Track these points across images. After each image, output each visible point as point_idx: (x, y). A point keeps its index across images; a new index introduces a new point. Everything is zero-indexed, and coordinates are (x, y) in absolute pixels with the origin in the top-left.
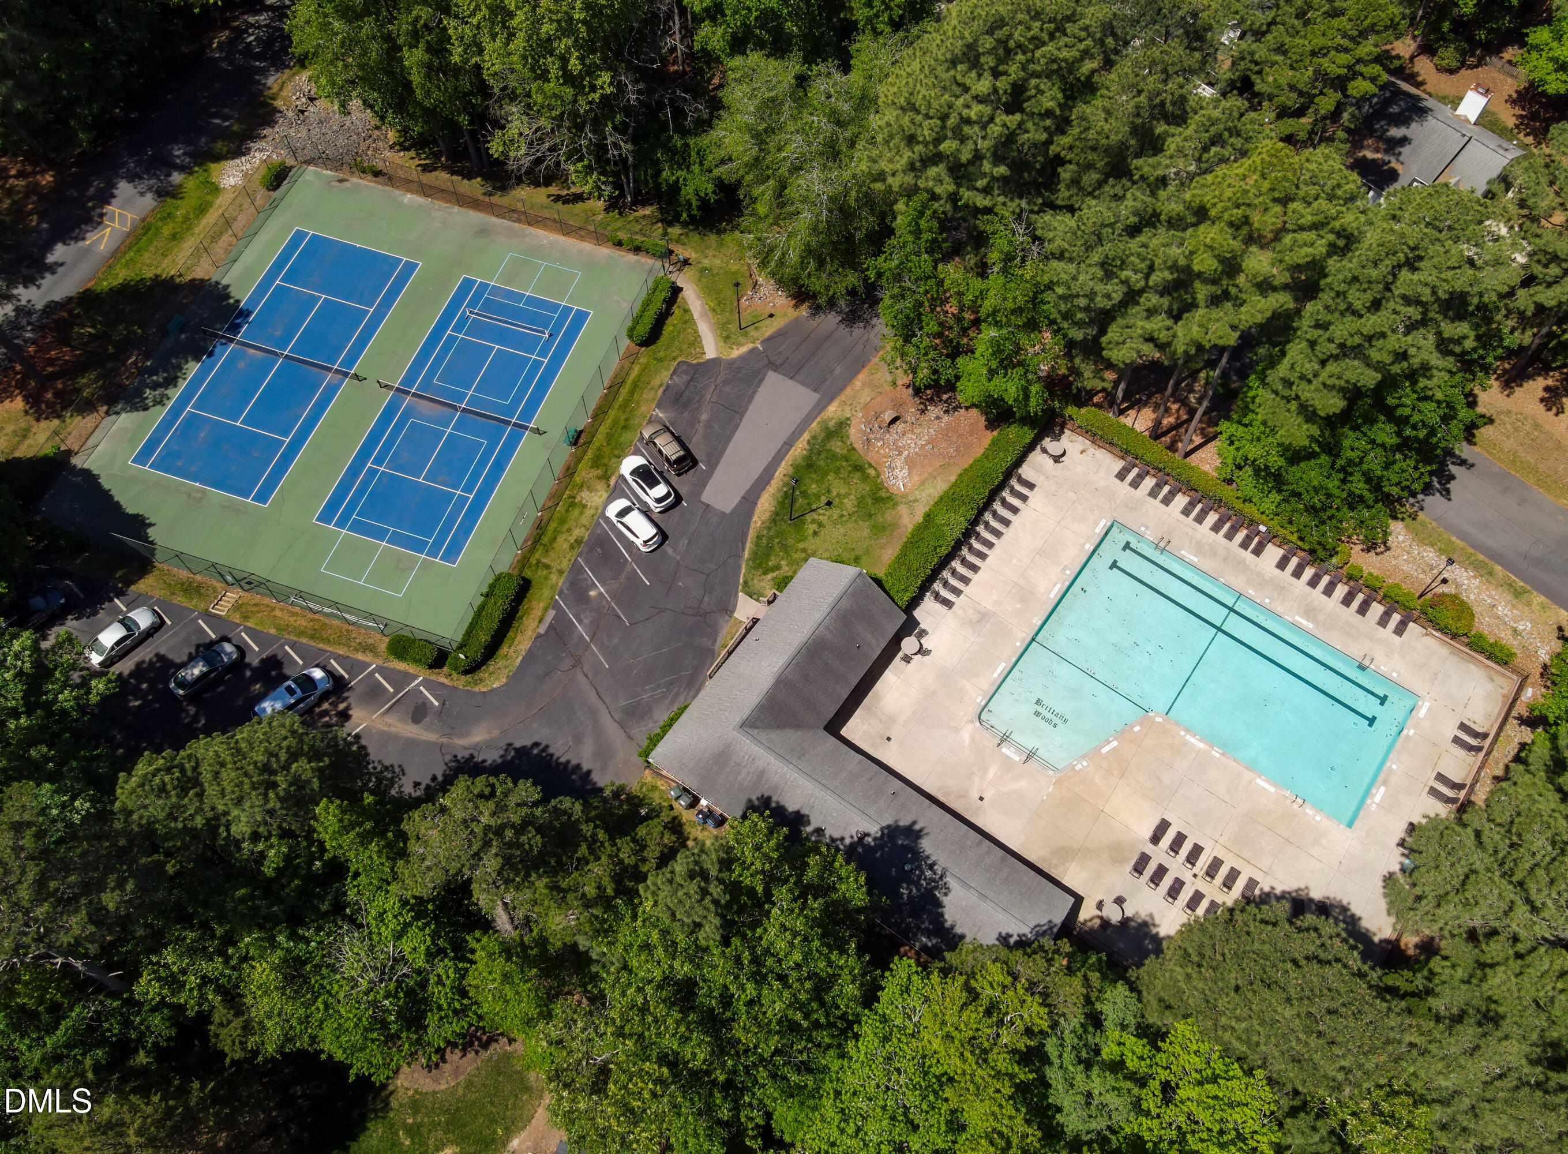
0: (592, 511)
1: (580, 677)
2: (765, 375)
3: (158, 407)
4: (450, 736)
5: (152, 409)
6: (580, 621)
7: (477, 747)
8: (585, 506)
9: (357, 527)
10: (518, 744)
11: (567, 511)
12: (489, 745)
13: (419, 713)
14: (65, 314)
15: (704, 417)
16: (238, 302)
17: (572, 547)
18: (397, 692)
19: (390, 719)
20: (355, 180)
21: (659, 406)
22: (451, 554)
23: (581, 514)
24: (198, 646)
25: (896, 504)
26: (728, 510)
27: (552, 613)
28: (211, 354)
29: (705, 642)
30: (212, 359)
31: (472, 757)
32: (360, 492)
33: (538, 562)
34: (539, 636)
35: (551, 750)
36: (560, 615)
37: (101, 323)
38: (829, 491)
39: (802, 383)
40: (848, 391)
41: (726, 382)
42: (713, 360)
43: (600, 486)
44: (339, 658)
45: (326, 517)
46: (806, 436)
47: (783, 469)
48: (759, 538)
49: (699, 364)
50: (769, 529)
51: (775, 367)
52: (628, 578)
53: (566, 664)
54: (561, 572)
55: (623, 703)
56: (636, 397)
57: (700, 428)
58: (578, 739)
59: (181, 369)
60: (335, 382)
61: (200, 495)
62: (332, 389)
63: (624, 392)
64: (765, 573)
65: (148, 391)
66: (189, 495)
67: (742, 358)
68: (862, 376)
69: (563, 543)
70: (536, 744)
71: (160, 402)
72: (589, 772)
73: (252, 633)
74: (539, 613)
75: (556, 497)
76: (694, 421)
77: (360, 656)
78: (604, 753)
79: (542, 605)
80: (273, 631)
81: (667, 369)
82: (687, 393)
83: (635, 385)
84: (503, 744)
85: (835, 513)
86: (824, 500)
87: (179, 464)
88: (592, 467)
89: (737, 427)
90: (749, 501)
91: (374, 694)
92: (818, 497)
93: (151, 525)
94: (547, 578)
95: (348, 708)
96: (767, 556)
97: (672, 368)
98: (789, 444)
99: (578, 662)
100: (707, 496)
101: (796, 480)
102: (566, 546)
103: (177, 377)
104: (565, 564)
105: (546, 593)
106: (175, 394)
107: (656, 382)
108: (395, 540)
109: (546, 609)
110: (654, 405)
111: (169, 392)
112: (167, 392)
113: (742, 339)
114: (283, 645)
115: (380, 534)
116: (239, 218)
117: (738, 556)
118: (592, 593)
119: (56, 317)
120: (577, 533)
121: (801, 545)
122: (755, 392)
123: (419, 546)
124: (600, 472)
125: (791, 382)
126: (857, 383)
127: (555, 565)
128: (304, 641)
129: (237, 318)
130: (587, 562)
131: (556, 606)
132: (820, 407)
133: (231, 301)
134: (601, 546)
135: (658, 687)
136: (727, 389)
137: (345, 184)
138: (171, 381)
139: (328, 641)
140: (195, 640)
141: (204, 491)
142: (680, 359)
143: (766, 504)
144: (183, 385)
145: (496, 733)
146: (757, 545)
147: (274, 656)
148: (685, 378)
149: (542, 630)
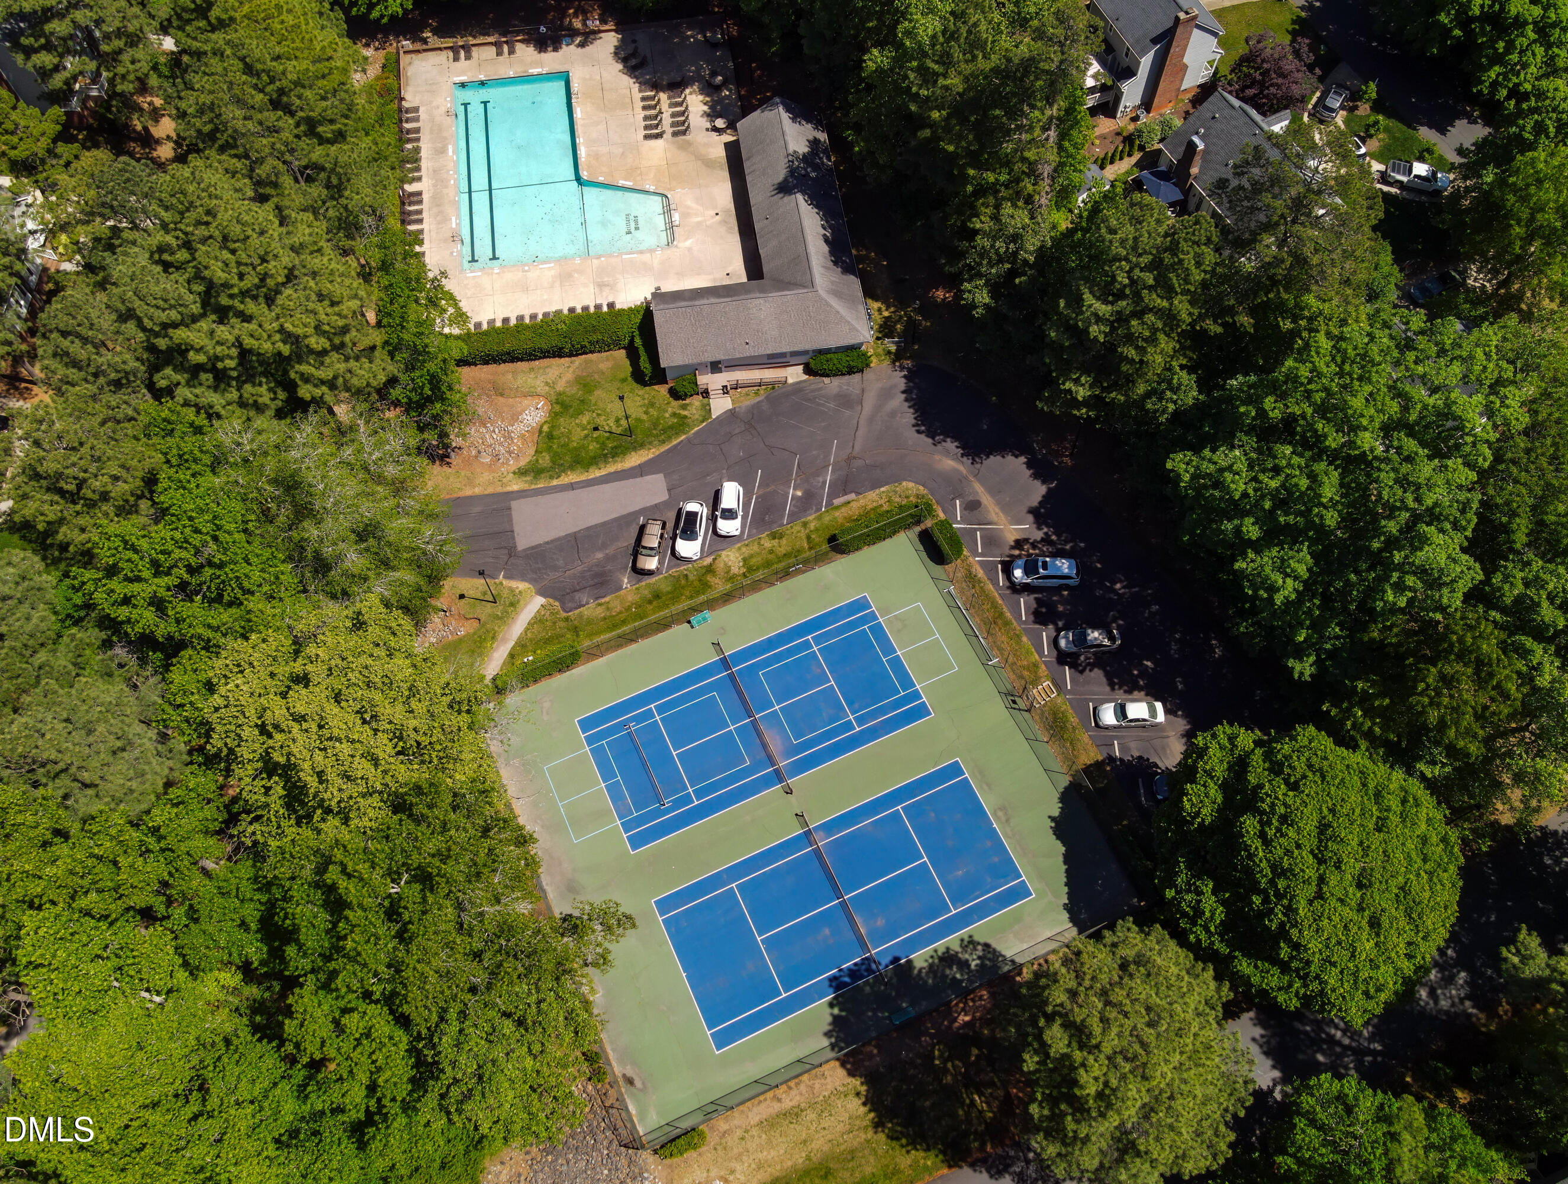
0: (744, 549)
1: (857, 448)
2: (525, 550)
3: (976, 938)
4: (966, 478)
5: (982, 941)
6: (824, 482)
7: (955, 458)
8: (745, 560)
9: (907, 682)
10: (930, 441)
11: (758, 569)
12: (947, 453)
13: (973, 506)
14: (989, 1148)
15: (599, 555)
16: (831, 1005)
17: (781, 537)
18: (976, 530)
19: (994, 518)
20: (618, 1070)
21: (620, 588)
22: (861, 604)
23: (751, 556)
24: (1081, 672)
25: (559, 394)
26: (661, 476)
27: (837, 502)
28: (896, 960)
29: (765, 407)
30: (897, 954)
31: (962, 455)
32: (882, 711)
33: (811, 548)
34: (858, 493)
35: (914, 421)
36: (832, 495)
37: (963, 1103)
38: (586, 436)
39: (510, 520)
40: (490, 490)
41: (555, 568)
42: (542, 592)
43: (720, 565)
44: (995, 583)
45: (921, 711)
46: (555, 482)
47: (595, 473)
48: (664, 442)
49: (555, 598)
50: (650, 443)
51: (512, 551)
52: (768, 485)
53: (858, 463)
54: (805, 525)
55: (848, 413)
56: (623, 616)
57: (610, 551)
58: (893, 414)
59: (931, 966)
60: (821, 833)
61: (1000, 814)
62: (829, 827)
63: (626, 629)
64: (686, 417)
65: (973, 964)
66: (1007, 821)
67: (523, 578)
68: (468, 492)
69: (783, 547)
70: (918, 432)
71: (970, 943)
72: (903, 392)
73: (1040, 651)
74: (843, 510)
75: (755, 587)
76: (609, 559)
77: (981, 573)
78: (885, 395)
79: (837, 514)
80: (1025, 639)
81: (581, 616)
82: (591, 583)
83: (615, 626)
84: (939, 447)
85: (600, 421)
86: (596, 434)
87: (996, 859)
88: (710, 587)
89: (588, 529)
90: (640, 471)
91: (991, 541)
92: (597, 440)
93: (1052, 819)
94: (817, 530)
95: (1013, 548)
96: (671, 427)
97: (577, 611)
98: (572, 486)
99: (850, 459)
100: (664, 496)
101: (594, 461)
102: (784, 541)
103: (942, 959)
104: (797, 527)
105: (827, 519)
106: (951, 941)
107: (600, 612)
108: (889, 649)
109: (838, 508)
110: (622, 593)
111: (956, 947)
112: (959, 949)
113: (505, 593)
114: (1025, 622)
115: (896, 663)
116: (757, 1119)
117: (688, 440)
118: (799, 493)
119: (1000, 1151)
120: (768, 544)
121: (645, 417)
122: (547, 543)
123: (878, 630)
124: (709, 578)
125: (516, 529)
126: (477, 491)
127: (803, 535)
128: (1008, 614)
129: (846, 984)
130: (783, 516)
131: (829, 504)
132: (521, 494)
133: (836, 1011)
134: (763, 520)
135: (819, 404)
136: (561, 563)
137: (630, 1073)
138: (948, 958)
139: (994, 605)
140: (1081, 678)
141: (995, 814)
142: (565, 615)
143: (634, 460)
144: (940, 945)
145: (937, 457)
146: (670, 438)
147: (1035, 622)
148: (577, 595)
149: (853, 496)
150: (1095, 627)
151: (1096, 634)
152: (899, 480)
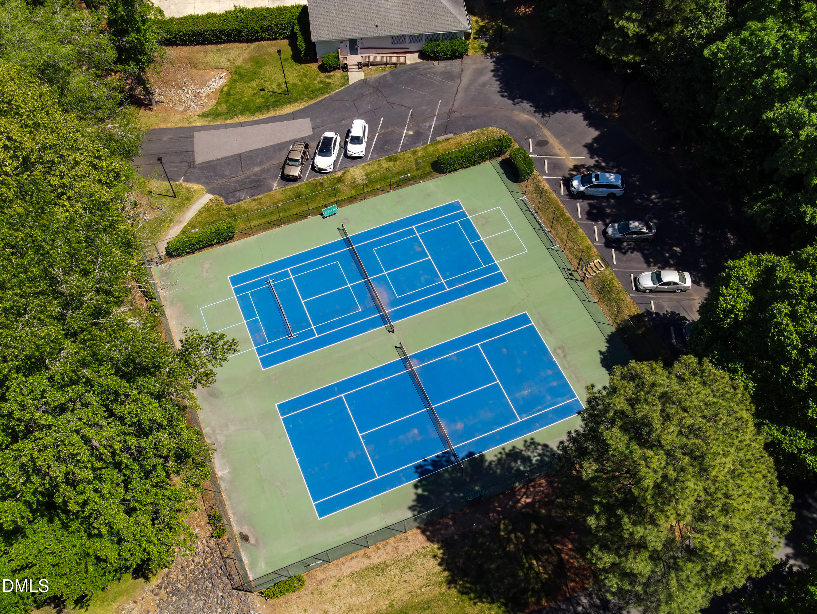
0: (367, 167)
1: (457, 104)
2: (201, 164)
3: (537, 440)
4: (537, 126)
5: (542, 442)
6: (430, 127)
7: (529, 113)
8: (367, 175)
9: (487, 258)
10: (511, 102)
11: (377, 181)
12: (523, 110)
13: (542, 144)
14: (544, 602)
15: (257, 169)
16: (416, 486)
17: (396, 160)
18: (544, 159)
19: (557, 151)
20: (236, 529)
21: (271, 190)
22: (455, 206)
23: (372, 173)
24: (624, 253)
25: (238, 67)
26: (308, 120)
27: (439, 139)
28: (471, 454)
29: (389, 78)
30: (472, 450)
31: (535, 112)
32: (467, 278)
33: (417, 169)
34: (455, 134)
35: (499, 90)
36: (435, 135)
37: (522, 567)
38: (255, 94)
39: (192, 144)
40: (179, 125)
41: (223, 176)
42: (210, 192)
43: (348, 177)
44: (558, 193)
45: (499, 278)
46: (228, 122)
47: (259, 117)
48: (312, 98)
49: (220, 195)
50: (302, 99)
51: (191, 164)
52: (388, 127)
53: (457, 115)
54: (414, 153)
55: (450, 83)
56: (271, 209)
57: (266, 166)
58: (484, 85)
59: (499, 460)
60: (415, 361)
61: (559, 351)
63: (274, 218)
64: (330, 83)
65: (534, 460)
66: (565, 356)
67: (197, 181)
68: (163, 126)
69: (396, 167)
70: (502, 96)
71: (533, 444)
72: (492, 71)
73: (592, 239)
74: (444, 144)
75: (373, 193)
76: (263, 171)
77: (547, 187)
78: (479, 72)
79: (439, 147)
80: (580, 230)
81: (239, 207)
82: (249, 186)
83: (265, 216)
84: (517, 106)
85: (267, 85)
86: (262, 93)
87: (555, 384)
88: (339, 192)
89: (251, 151)
90: (293, 116)
91: (555, 166)
92: (262, 97)
93: (601, 353)
94: (423, 157)
95: (571, 170)
96: (319, 90)
97: (237, 204)
98: (241, 125)
99: (450, 112)
100: (309, 132)
101: (259, 109)
102: (398, 163)
103: (508, 455)
104: (408, 154)
105: (431, 150)
106: (518, 442)
107: (254, 205)
108: (474, 236)
109: (440, 142)
110: (272, 192)
111: (520, 446)
112: (522, 448)
113: (183, 191)
114: (581, 219)
115: (480, 247)
116: (349, 571)
117: (331, 97)
118: (411, 133)
119: (553, 604)
120: (385, 165)
121: (299, 83)
122: (219, 160)
123: (467, 225)
124: (339, 185)
125: (196, 149)
126: (169, 125)
127: (412, 159)
128: (568, 214)
129: (429, 471)
130: (397, 147)
131: (433, 139)
132: (202, 128)
133: (420, 491)
134: (383, 149)
135: (429, 78)
136: (227, 173)
137: (245, 531)
138: (514, 455)
139: (557, 207)
140: (624, 258)
141: (555, 351)
142: (226, 206)
143: (288, 109)
144: (508, 445)
145: (516, 112)
146: (317, 96)
147: (588, 219)
148: (238, 194)
149: (451, 135)
150: (635, 220)
151: (637, 224)
152: (486, 126)
